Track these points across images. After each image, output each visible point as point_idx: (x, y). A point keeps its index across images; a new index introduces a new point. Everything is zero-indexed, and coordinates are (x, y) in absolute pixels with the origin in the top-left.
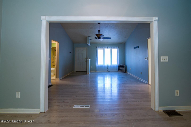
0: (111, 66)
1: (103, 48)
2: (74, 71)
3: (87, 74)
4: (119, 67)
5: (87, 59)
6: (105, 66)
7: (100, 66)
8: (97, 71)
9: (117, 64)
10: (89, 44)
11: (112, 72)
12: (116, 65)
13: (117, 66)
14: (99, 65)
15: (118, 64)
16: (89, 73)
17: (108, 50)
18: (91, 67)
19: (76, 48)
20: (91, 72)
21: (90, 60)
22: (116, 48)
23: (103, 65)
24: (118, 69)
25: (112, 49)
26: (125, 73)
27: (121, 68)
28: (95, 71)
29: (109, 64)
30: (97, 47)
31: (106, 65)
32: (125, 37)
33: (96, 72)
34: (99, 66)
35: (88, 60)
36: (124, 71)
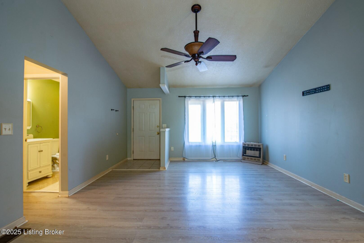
0: (222, 146)
1: (202, 99)
2: (128, 159)
3: (161, 169)
4: (246, 148)
5: (160, 127)
6: (206, 147)
7: (193, 145)
8: (186, 160)
9: (238, 141)
10: (165, 88)
11: (225, 161)
12: (236, 144)
13: (239, 146)
14: (191, 144)
15: (242, 141)
16: (167, 166)
17: (213, 105)
18: (172, 148)
19: (132, 100)
20: (171, 162)
21: (167, 130)
22: (235, 98)
23: (203, 144)
24: (243, 155)
25: (226, 103)
26: (263, 166)
27: (249, 152)
28: (181, 159)
29: (219, 142)
30: (185, 97)
31: (209, 142)
32: (266, 67)
33: (184, 160)
34: (191, 146)
35: (161, 130)
36: (261, 159)
